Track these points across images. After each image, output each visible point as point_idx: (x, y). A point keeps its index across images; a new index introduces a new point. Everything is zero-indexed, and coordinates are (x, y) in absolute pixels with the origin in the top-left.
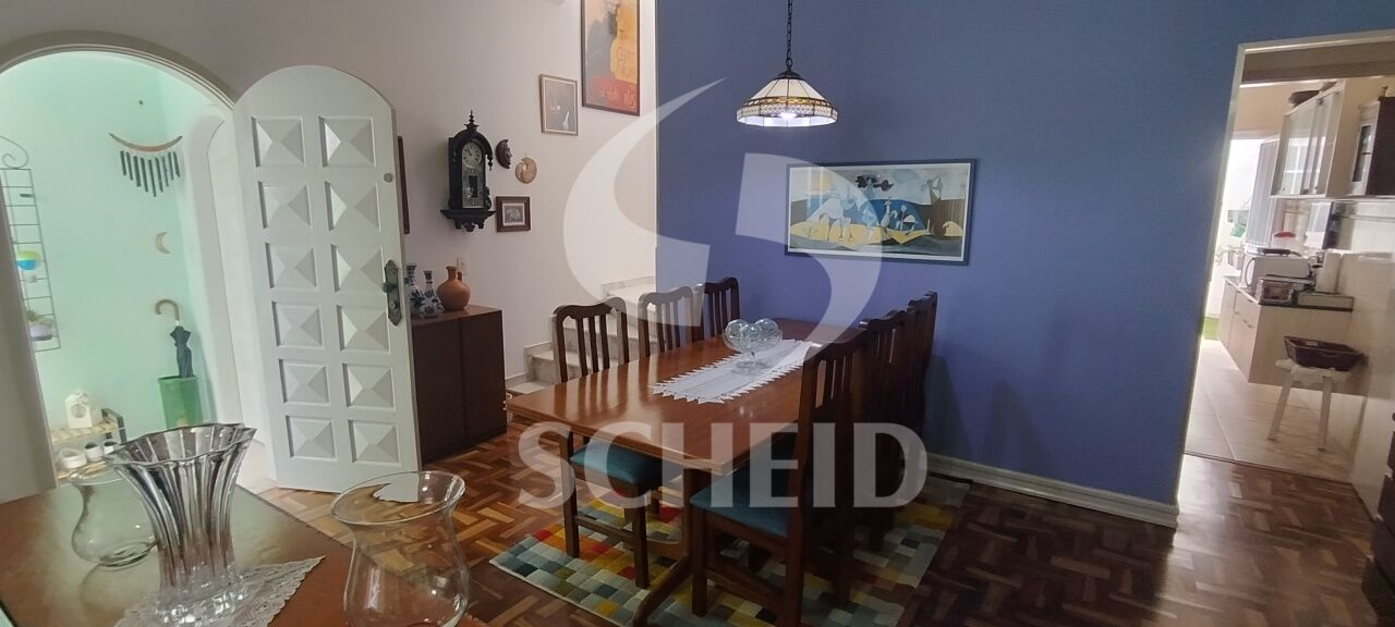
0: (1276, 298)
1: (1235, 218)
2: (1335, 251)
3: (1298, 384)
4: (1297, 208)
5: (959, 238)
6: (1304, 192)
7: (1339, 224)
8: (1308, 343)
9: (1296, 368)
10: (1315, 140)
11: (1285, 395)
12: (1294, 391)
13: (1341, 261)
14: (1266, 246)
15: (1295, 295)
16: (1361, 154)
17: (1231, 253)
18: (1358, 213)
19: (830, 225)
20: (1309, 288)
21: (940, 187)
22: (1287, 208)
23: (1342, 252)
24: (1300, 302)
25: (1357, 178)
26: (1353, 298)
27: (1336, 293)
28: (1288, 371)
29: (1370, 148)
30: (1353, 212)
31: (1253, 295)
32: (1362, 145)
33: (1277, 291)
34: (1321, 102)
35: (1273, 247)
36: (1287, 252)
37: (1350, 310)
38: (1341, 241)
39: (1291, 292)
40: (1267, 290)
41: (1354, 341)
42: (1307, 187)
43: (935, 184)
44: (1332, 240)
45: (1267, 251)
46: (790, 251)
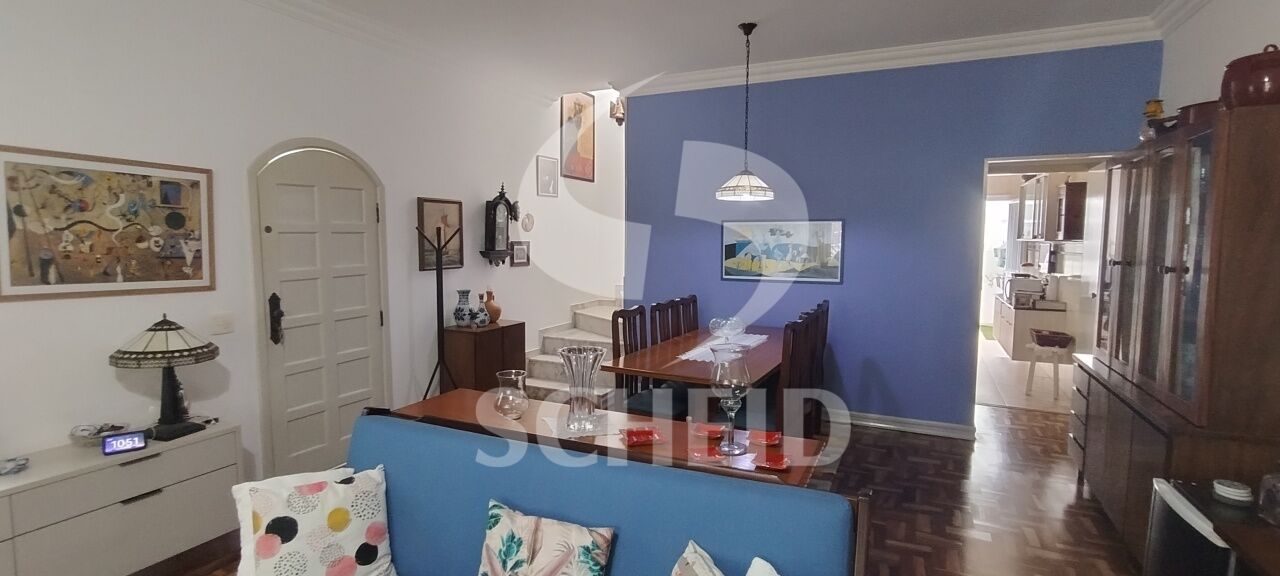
0: (1023, 304)
1: (999, 254)
2: (1056, 274)
3: (1040, 359)
4: (1034, 247)
5: (837, 267)
6: (1035, 237)
7: (1056, 258)
8: (1044, 332)
9: (1037, 347)
10: (1037, 202)
11: (1033, 366)
12: (1039, 365)
13: (1058, 280)
14: (1017, 272)
15: (1034, 303)
16: (1060, 215)
17: (998, 279)
18: (1066, 250)
19: (752, 260)
20: (1043, 298)
21: (823, 236)
22: (1028, 248)
23: (1058, 275)
24: (1037, 307)
25: (1059, 230)
26: (1065, 303)
27: (1057, 301)
28: (1033, 349)
29: (1063, 212)
30: (1062, 250)
31: (1011, 304)
32: (1060, 210)
33: (1023, 300)
34: (1038, 181)
35: (1022, 273)
36: (1029, 276)
37: (1064, 311)
38: (1058, 267)
39: (1032, 301)
40: (1017, 300)
41: (1069, 331)
42: (1036, 234)
43: (820, 234)
44: (1052, 267)
45: (1017, 275)
46: (725, 277)
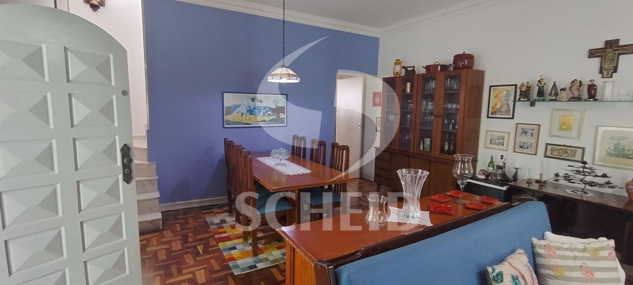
19: (242, 115)
46: (225, 126)
